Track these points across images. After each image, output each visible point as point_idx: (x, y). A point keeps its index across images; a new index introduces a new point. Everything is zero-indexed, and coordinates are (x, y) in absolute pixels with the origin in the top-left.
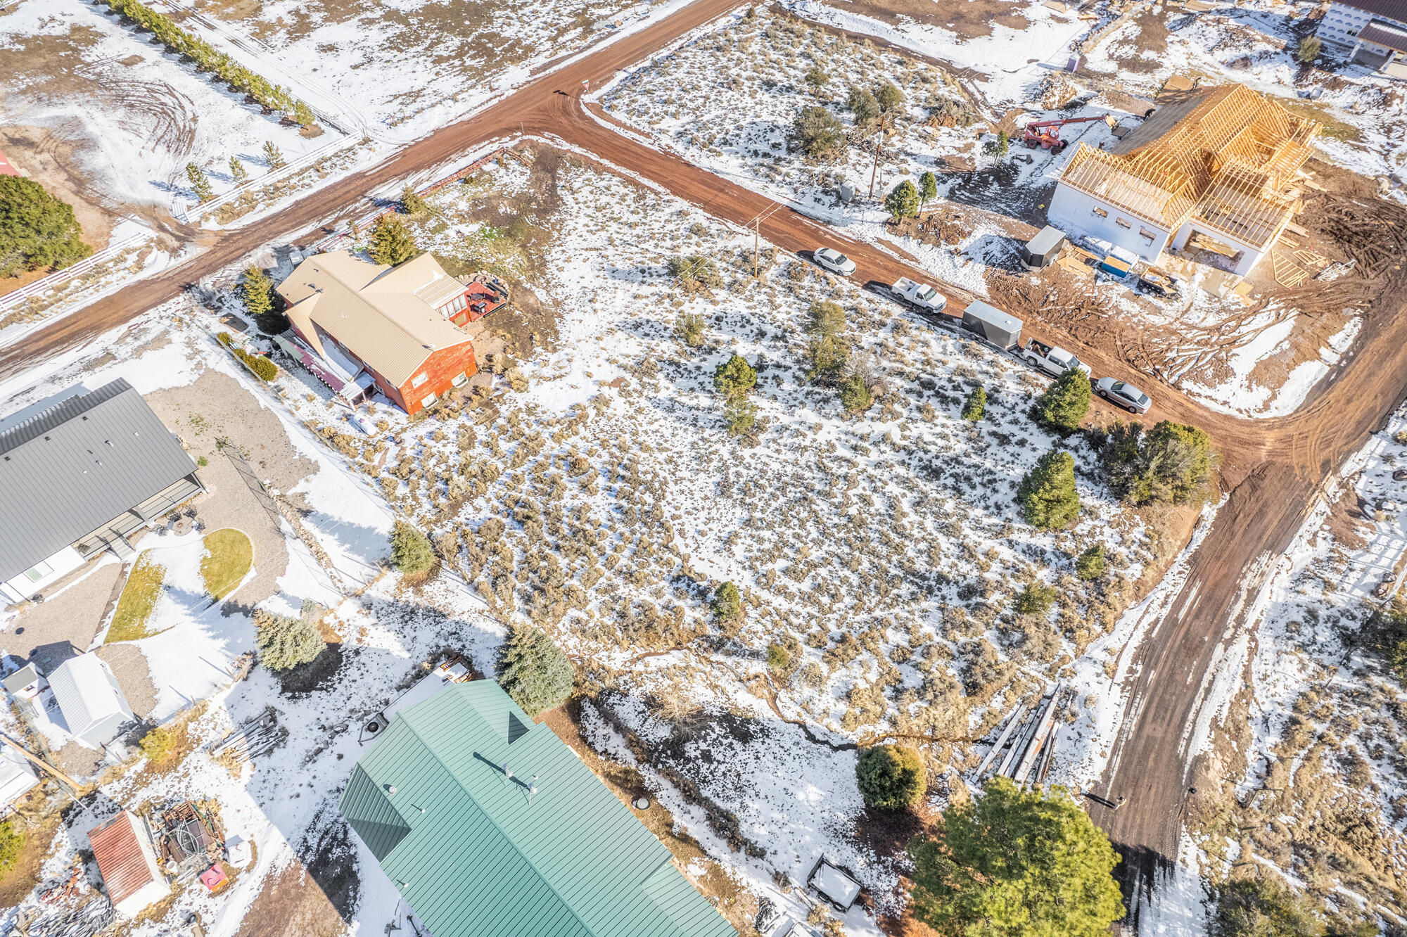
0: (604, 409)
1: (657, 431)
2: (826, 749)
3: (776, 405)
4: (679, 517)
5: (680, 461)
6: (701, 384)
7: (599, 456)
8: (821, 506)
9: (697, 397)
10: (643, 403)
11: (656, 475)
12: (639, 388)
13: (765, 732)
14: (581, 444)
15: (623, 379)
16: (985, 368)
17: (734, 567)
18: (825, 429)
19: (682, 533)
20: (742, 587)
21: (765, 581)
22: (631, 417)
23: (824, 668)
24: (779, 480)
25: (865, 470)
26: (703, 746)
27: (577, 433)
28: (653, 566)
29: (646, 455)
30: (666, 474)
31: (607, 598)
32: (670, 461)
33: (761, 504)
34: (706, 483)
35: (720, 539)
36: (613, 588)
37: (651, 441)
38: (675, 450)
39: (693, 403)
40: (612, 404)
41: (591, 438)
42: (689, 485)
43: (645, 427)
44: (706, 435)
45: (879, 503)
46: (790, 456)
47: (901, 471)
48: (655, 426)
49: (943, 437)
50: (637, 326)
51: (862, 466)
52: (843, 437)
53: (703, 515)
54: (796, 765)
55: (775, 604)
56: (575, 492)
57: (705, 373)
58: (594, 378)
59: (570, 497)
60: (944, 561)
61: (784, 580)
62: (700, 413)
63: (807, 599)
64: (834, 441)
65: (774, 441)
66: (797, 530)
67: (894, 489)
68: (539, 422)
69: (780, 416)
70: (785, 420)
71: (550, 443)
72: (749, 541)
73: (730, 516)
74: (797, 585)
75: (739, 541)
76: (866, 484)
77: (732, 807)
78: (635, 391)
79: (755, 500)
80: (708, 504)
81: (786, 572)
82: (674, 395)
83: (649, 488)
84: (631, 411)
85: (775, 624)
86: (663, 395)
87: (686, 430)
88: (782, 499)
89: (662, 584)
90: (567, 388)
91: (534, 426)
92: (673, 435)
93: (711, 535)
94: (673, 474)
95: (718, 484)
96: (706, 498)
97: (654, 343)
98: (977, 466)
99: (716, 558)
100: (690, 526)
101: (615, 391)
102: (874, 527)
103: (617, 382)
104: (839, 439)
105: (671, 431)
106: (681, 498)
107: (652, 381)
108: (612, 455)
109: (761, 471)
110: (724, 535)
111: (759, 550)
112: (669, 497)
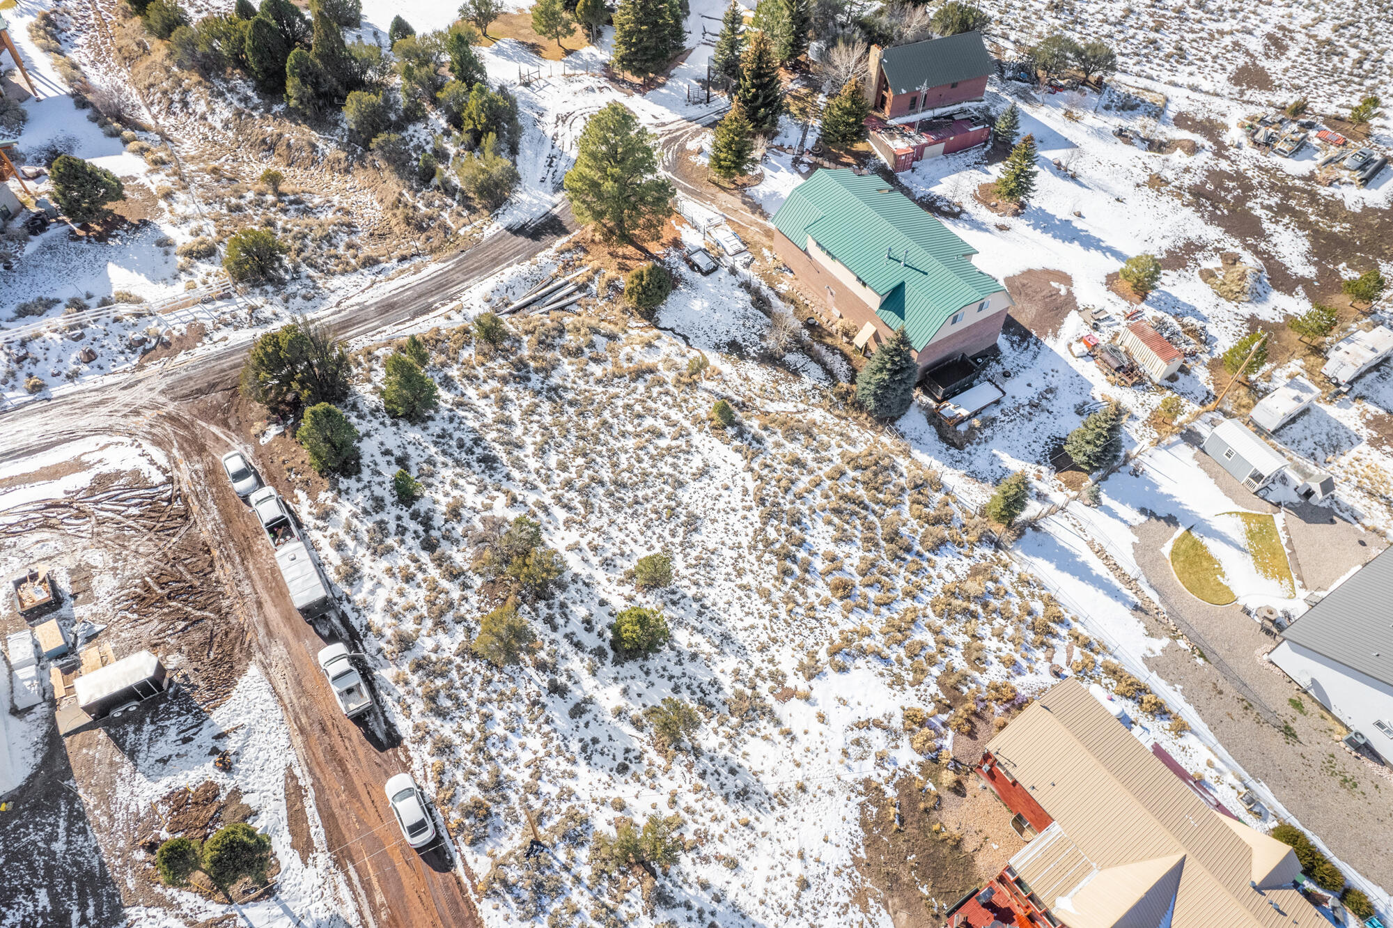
0: (806, 660)
1: (747, 614)
2: (678, 330)
3: (604, 596)
4: (744, 508)
5: (730, 569)
6: (680, 663)
7: (818, 596)
8: (606, 475)
9: (690, 645)
10: (756, 659)
11: (759, 559)
12: (759, 682)
13: (717, 347)
14: (837, 618)
15: (777, 697)
16: (351, 544)
17: (705, 451)
18: (566, 543)
19: (745, 492)
20: (704, 434)
21: (682, 434)
22: (775, 641)
23: (660, 366)
24: (635, 512)
25: (549, 490)
26: (764, 344)
27: (842, 632)
28: (779, 467)
29: (765, 585)
30: (748, 557)
31: (823, 453)
32: (740, 574)
33: (662, 497)
34: (708, 536)
35: (711, 478)
36: (819, 460)
37: (757, 602)
38: (732, 585)
39: (698, 638)
40: (796, 664)
41: (825, 622)
42: (726, 540)
43: (760, 623)
44: (694, 589)
45: (553, 459)
46: (614, 532)
47: (516, 474)
48: (749, 621)
49: (455, 485)
50: (743, 795)
51: (551, 493)
52: (551, 528)
53: (721, 505)
54: (703, 324)
55: (680, 415)
56: (847, 561)
57: (671, 678)
58: (815, 710)
59: (854, 556)
60: (525, 404)
61: (665, 430)
62: (693, 622)
63: (653, 413)
64: (562, 528)
65: (622, 555)
66: (637, 465)
67: (533, 464)
68: (885, 659)
69: (605, 583)
70: (600, 575)
71: (875, 629)
72: (685, 469)
73: (695, 497)
74: (656, 424)
75: (694, 470)
76: (555, 478)
77: (752, 310)
78: (764, 679)
79: (666, 502)
80: (713, 515)
81: (660, 435)
82: (717, 658)
83: (768, 543)
84: (773, 649)
85: (685, 401)
86: (731, 663)
87: (714, 604)
88: (640, 494)
89: (774, 452)
90: (853, 703)
91: (893, 657)
92: (729, 603)
93: (718, 483)
94: (740, 556)
95: (696, 530)
96: (714, 521)
97: (725, 751)
98: (444, 453)
99: (719, 463)
100: (736, 497)
101: (791, 683)
102: (568, 444)
103: (787, 695)
104: (557, 528)
105: (732, 610)
106: (738, 527)
107: (739, 686)
108: (803, 594)
109: (649, 527)
110: (706, 480)
111: (679, 458)
112: (750, 531)
